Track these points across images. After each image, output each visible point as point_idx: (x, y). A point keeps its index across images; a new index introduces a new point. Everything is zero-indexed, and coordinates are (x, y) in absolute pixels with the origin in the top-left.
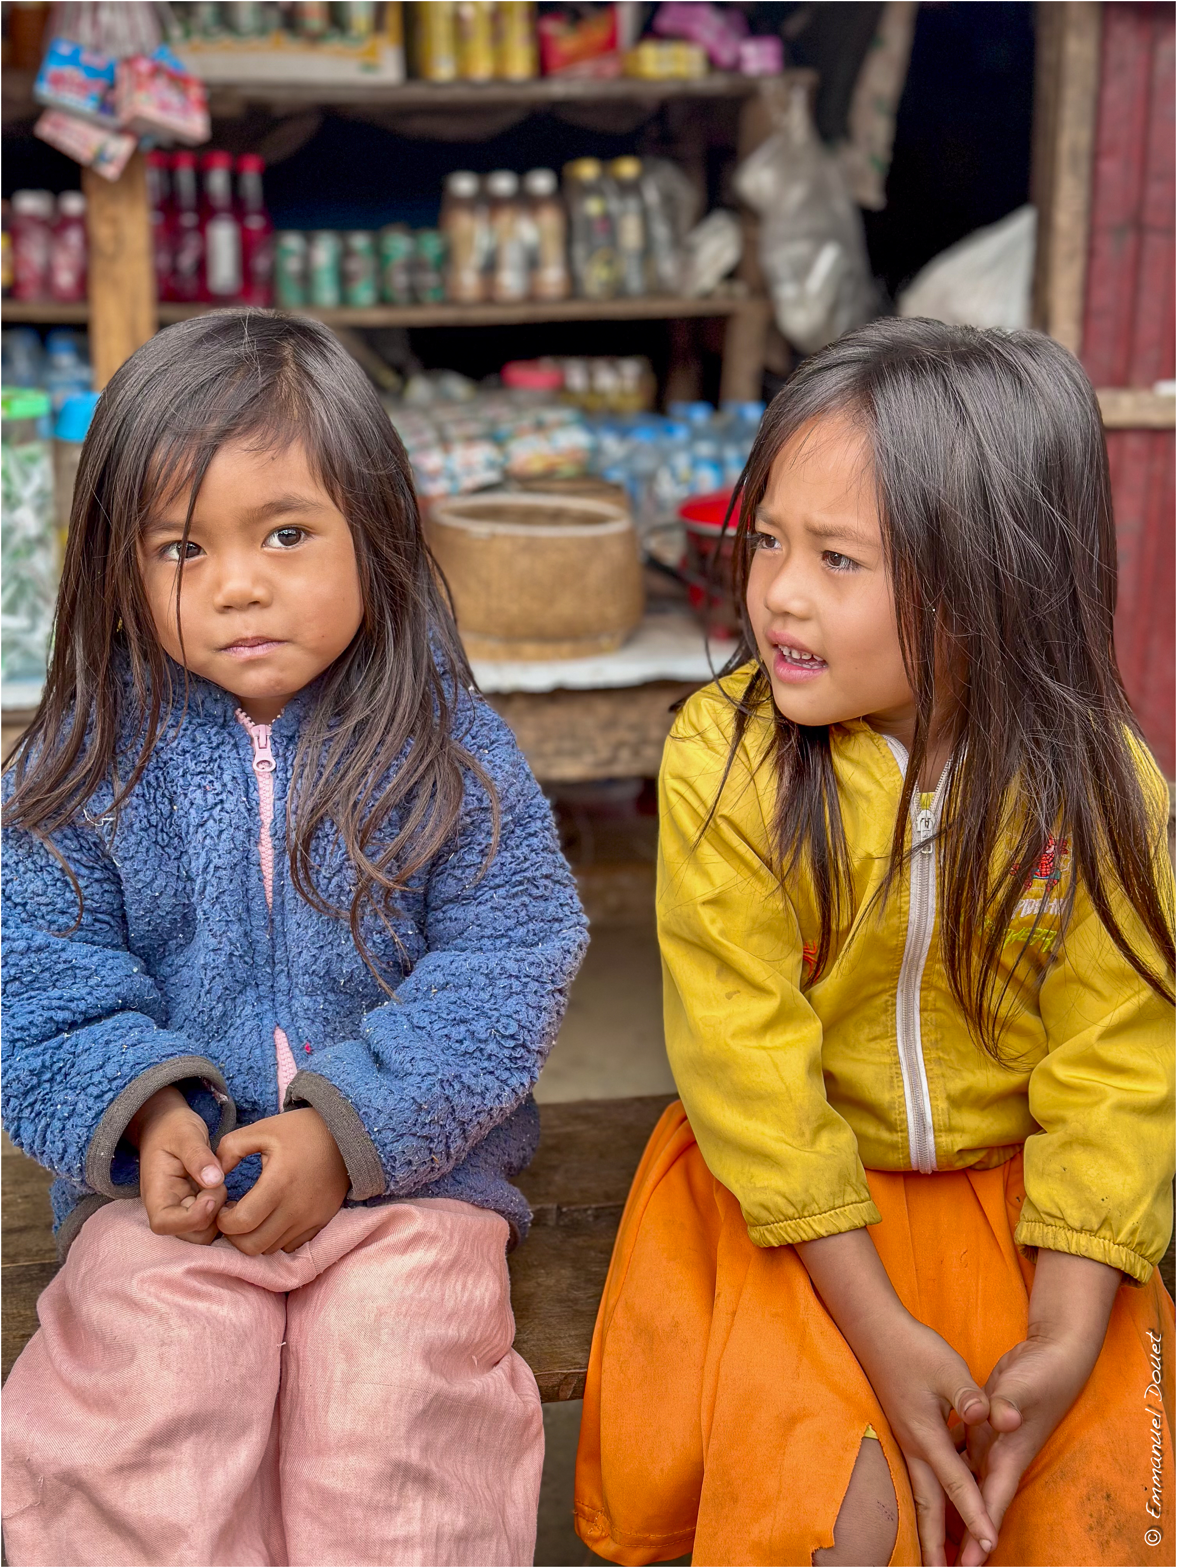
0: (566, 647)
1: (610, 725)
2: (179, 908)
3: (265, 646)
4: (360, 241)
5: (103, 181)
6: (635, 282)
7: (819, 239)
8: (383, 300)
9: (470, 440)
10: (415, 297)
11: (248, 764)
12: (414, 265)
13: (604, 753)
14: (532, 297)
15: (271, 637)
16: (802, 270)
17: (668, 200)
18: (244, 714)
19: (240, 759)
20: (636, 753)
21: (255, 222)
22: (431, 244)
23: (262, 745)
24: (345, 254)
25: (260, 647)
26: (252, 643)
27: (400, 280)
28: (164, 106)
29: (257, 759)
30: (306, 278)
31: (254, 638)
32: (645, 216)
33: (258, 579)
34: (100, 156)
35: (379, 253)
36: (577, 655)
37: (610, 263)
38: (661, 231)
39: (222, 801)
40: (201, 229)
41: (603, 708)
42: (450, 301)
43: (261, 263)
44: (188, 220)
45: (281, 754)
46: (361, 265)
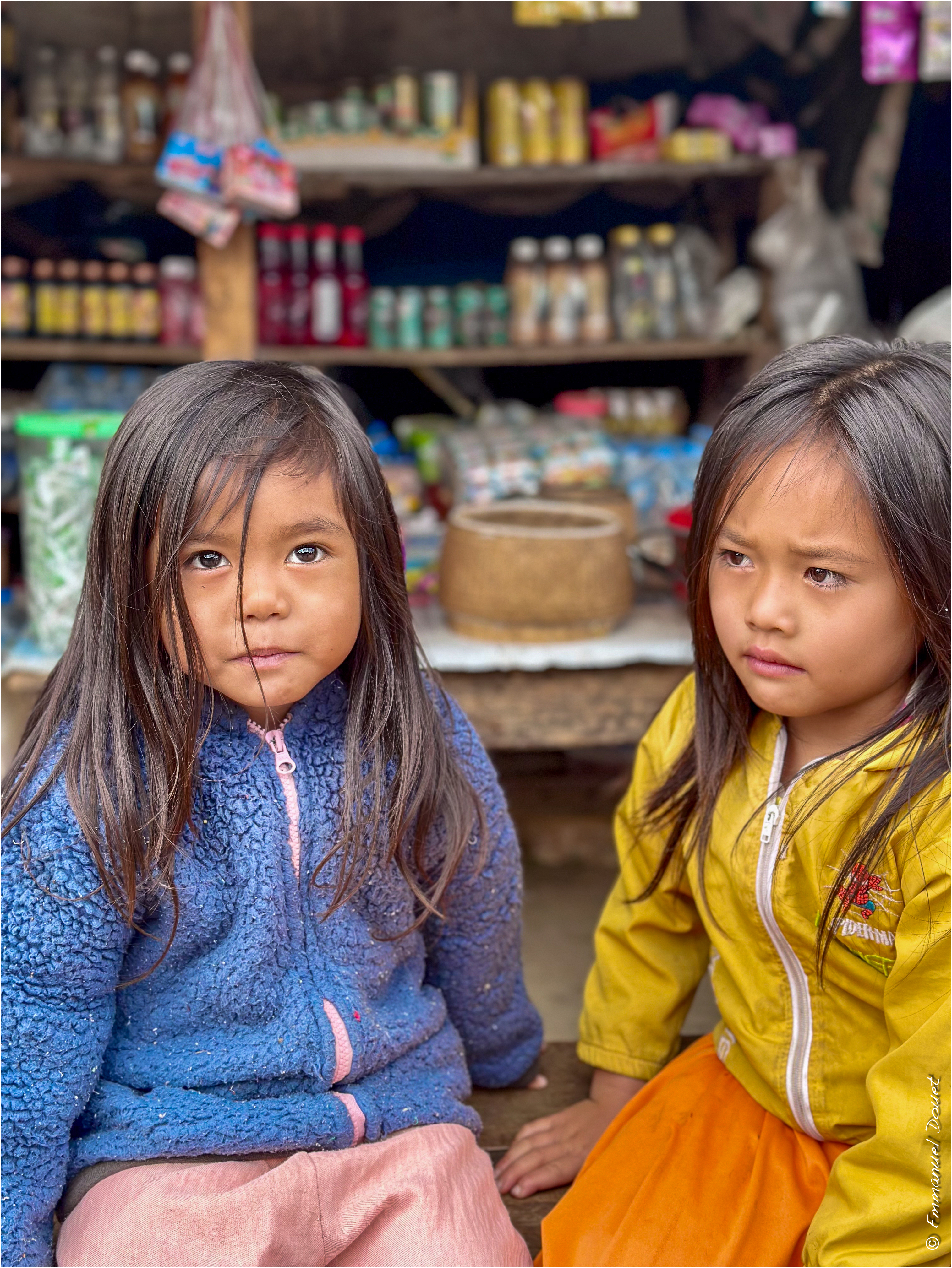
0: (560, 632)
1: (598, 699)
2: (218, 917)
3: (277, 657)
4: (439, 296)
5: (213, 250)
6: (667, 326)
7: (822, 290)
8: (457, 343)
9: (513, 457)
10: (482, 340)
11: (272, 767)
12: (483, 315)
13: (593, 723)
14: (580, 340)
15: (285, 648)
16: (807, 316)
17: (697, 262)
18: (255, 723)
19: (264, 765)
20: (621, 722)
21: (355, 282)
22: (496, 298)
23: (280, 749)
24: (425, 308)
25: (273, 658)
26: (266, 653)
27: (470, 327)
28: (260, 186)
29: (279, 763)
30: (394, 326)
31: (269, 649)
32: (676, 275)
33: (282, 594)
34: (211, 228)
35: (454, 307)
36: (570, 638)
37: (646, 312)
38: (689, 286)
39: (261, 806)
40: (309, 287)
41: (592, 685)
42: (510, 341)
43: (358, 315)
44: (299, 280)
45: (298, 755)
46: (439, 316)
